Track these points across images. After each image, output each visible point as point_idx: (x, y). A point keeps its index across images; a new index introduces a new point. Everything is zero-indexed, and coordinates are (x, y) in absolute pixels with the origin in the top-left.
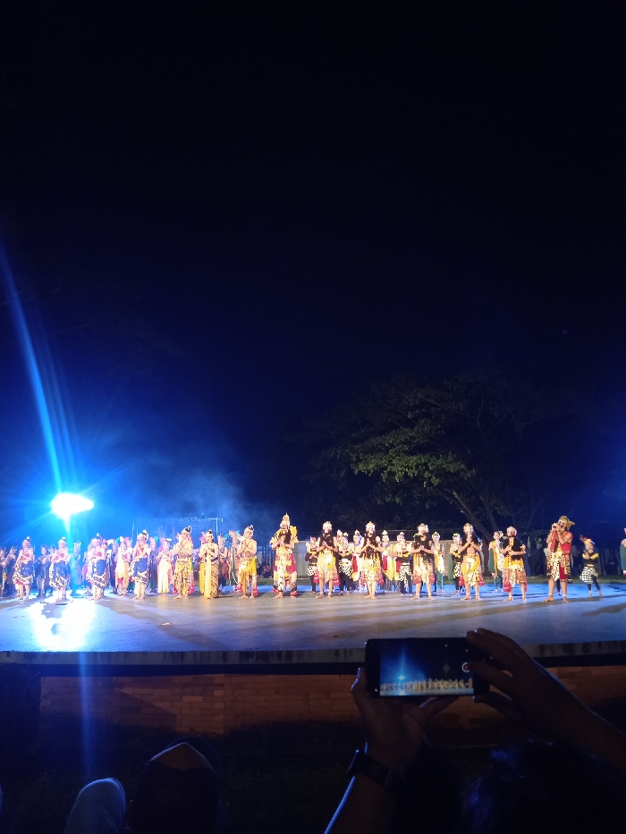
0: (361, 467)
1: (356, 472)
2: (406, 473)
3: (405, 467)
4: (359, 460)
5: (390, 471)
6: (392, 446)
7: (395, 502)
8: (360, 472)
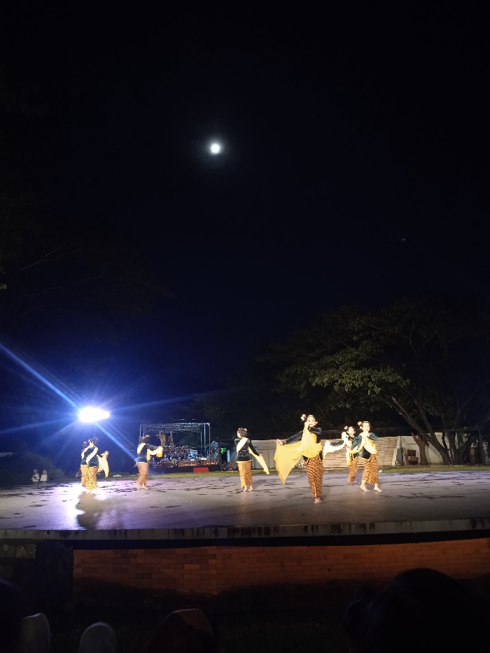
0: (317, 380)
1: (314, 385)
2: (353, 384)
3: (353, 380)
4: (315, 376)
5: (341, 383)
7: (346, 407)
8: (316, 384)
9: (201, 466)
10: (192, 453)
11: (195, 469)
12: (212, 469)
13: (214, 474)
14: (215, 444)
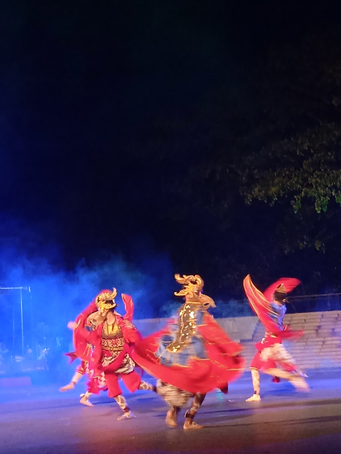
0: (257, 191)
1: (249, 201)
2: (332, 198)
3: (331, 189)
4: (252, 181)
5: (306, 196)
6: (307, 154)
7: (314, 247)
8: (255, 200)
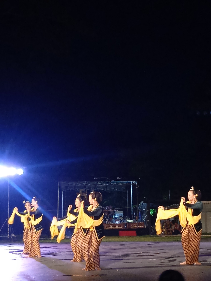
9: (127, 230)
10: (118, 214)
11: (120, 232)
12: (140, 233)
13: (143, 238)
14: (143, 205)
